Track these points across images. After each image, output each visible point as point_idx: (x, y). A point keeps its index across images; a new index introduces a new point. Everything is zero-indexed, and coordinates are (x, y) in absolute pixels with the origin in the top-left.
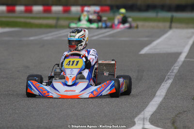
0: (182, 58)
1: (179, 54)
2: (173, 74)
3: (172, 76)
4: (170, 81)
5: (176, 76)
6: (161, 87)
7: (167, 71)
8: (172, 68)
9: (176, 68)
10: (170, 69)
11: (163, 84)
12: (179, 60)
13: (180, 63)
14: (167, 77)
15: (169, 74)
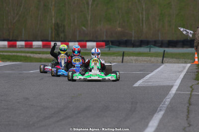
0: (174, 91)
1: (172, 86)
2: (165, 106)
3: (163, 108)
4: (162, 113)
5: (167, 107)
6: (154, 118)
7: (160, 103)
8: (164, 100)
9: (168, 100)
10: (162, 101)
11: (155, 115)
12: (170, 92)
13: (172, 96)
14: (159, 109)
15: (161, 106)
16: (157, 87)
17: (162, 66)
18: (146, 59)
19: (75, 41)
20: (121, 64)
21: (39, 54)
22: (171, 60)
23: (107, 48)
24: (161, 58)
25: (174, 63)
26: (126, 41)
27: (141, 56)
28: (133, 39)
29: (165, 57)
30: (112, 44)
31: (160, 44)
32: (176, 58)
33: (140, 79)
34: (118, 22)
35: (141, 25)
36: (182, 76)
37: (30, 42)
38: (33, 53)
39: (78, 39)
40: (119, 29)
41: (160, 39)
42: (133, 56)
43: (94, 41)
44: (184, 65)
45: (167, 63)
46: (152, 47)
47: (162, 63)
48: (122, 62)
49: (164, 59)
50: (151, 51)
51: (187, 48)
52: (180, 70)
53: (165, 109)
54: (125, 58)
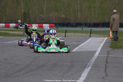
0: (97, 54)
1: (96, 52)
4: (90, 68)
5: (93, 65)
6: (85, 71)
7: (88, 62)
9: (93, 60)
10: (90, 61)
11: (85, 69)
12: (95, 55)
13: (96, 57)
14: (88, 65)
15: (89, 63)
16: (87, 52)
17: (90, 39)
18: (80, 35)
19: (36, 24)
20: (65, 38)
21: (14, 31)
22: (95, 35)
23: (56, 27)
24: (89, 34)
25: (97, 37)
26: (68, 23)
27: (77, 33)
28: (72, 22)
29: (92, 33)
30: (59, 26)
31: (88, 25)
32: (99, 34)
33: (76, 47)
34: (63, 12)
35: (77, 13)
36: (102, 45)
37: (8, 24)
38: (10, 30)
39: (38, 22)
40: (63, 16)
41: (88, 22)
42: (72, 33)
43: (48, 23)
44: (103, 38)
45: (93, 37)
46: (84, 27)
47: (90, 37)
48: (65, 36)
49: (91, 34)
50: (83, 30)
51: (105, 28)
52: (101, 41)
53: (92, 65)
54: (67, 34)
